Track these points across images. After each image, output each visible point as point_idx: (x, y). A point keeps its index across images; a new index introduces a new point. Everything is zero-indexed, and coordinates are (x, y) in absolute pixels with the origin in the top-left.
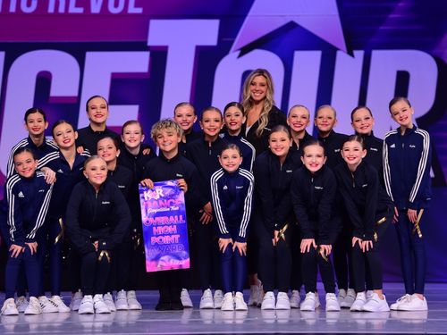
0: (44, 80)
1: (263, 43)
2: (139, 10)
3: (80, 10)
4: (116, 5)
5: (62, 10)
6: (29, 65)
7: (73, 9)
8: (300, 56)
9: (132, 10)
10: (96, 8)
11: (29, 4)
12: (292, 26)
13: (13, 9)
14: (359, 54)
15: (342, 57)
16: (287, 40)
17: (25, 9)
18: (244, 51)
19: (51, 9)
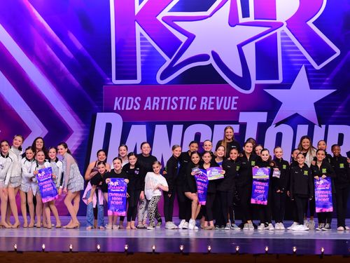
0: (198, 136)
1: (285, 121)
2: (236, 108)
3: (213, 108)
4: (227, 106)
5: (205, 108)
6: (192, 130)
7: (210, 108)
8: (299, 127)
9: (233, 108)
10: (218, 108)
11: (193, 107)
12: (296, 115)
13: (186, 108)
14: (324, 126)
15: (316, 127)
16: (294, 120)
17: (191, 108)
18: (277, 124)
19: (201, 108)
